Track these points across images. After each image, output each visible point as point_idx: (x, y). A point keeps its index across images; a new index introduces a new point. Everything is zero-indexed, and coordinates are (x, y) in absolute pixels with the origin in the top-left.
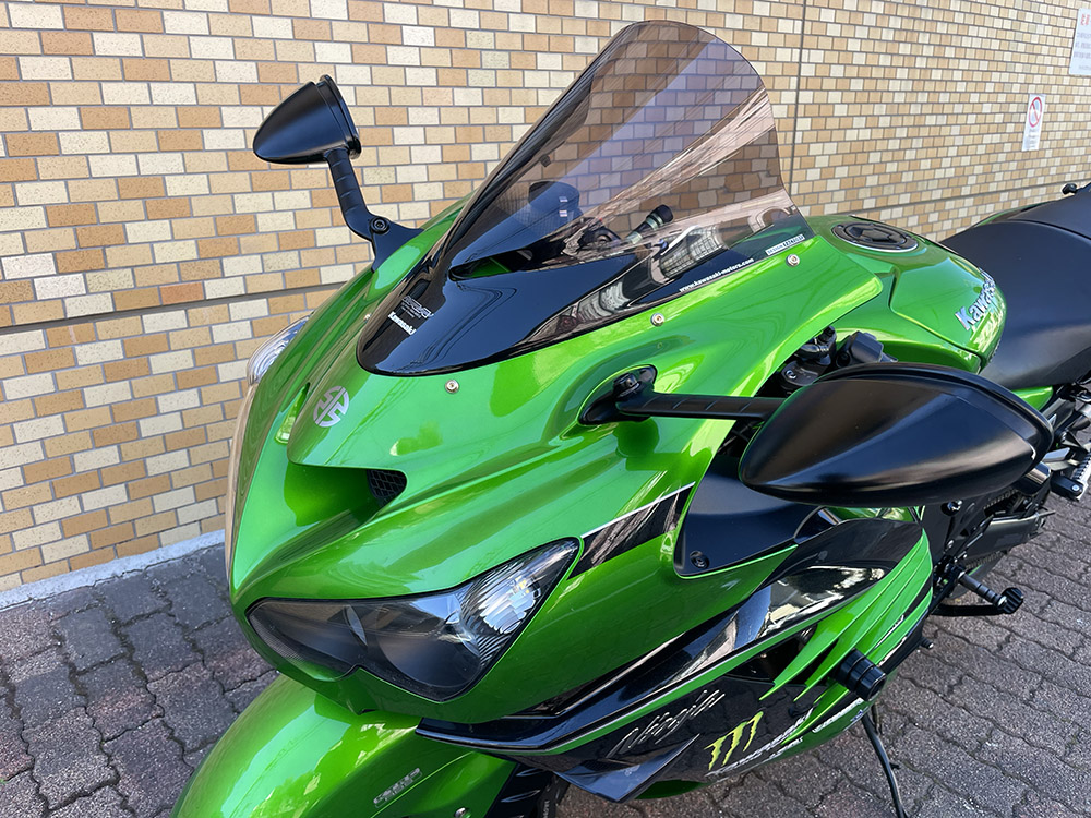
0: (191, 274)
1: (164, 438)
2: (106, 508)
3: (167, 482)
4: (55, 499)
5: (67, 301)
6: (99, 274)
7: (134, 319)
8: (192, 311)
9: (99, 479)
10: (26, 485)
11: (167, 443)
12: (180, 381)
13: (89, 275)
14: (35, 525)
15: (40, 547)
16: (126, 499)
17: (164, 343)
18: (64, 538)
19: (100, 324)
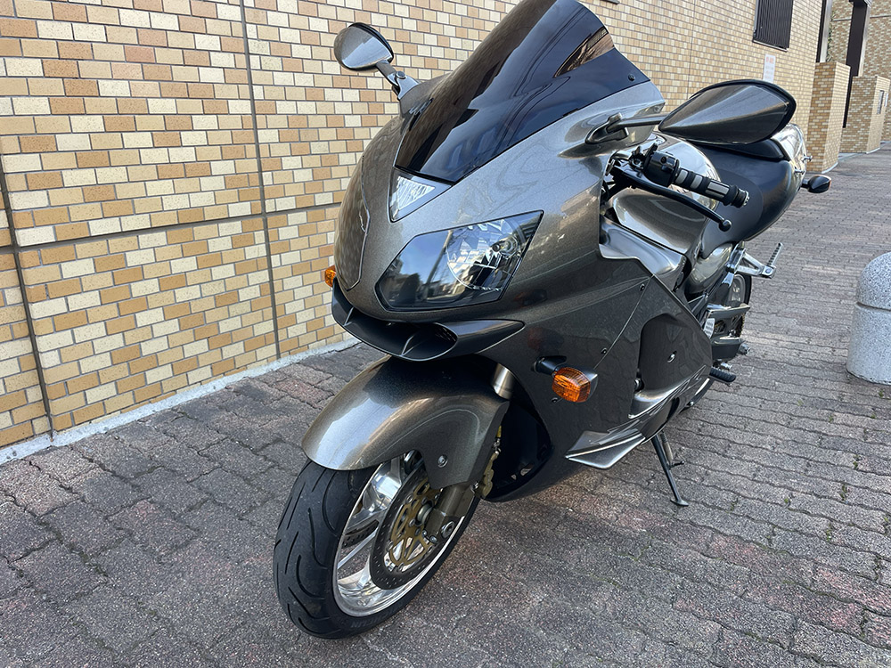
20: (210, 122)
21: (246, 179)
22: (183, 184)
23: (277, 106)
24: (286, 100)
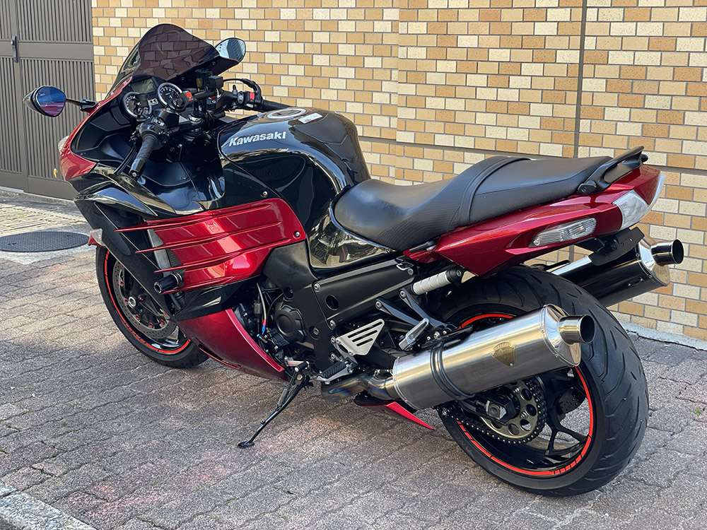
20: (537, 69)
21: (562, 123)
22: (504, 119)
23: (610, 55)
24: (621, 50)
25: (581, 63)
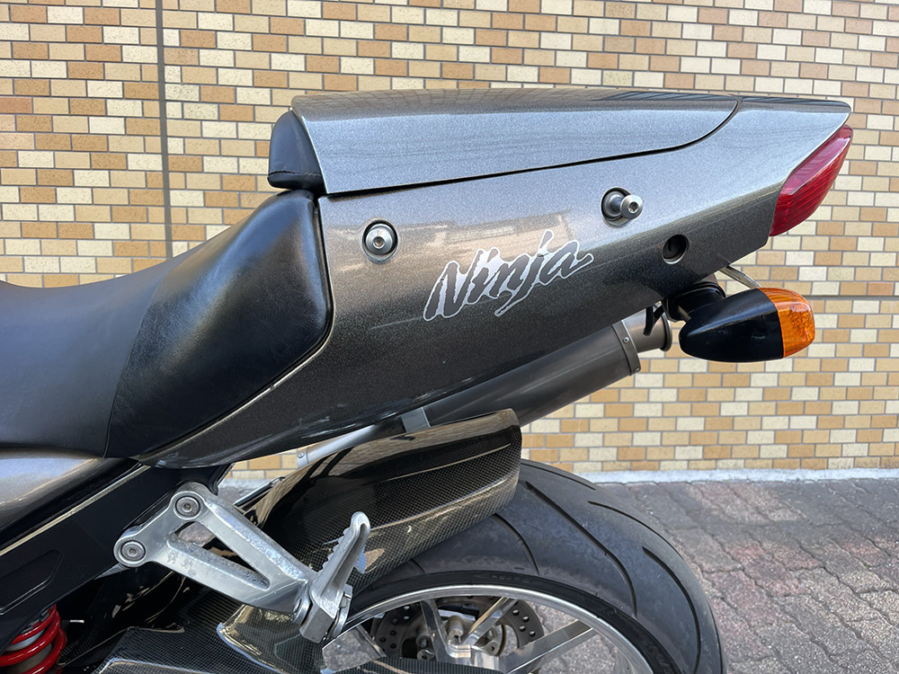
0: (889, 276)
1: (847, 390)
2: (803, 430)
3: (841, 421)
4: (776, 415)
5: (815, 284)
6: (836, 268)
7: (848, 302)
8: (884, 302)
9: (803, 408)
10: (763, 401)
11: (848, 394)
12: (866, 351)
13: (830, 269)
14: (761, 430)
15: (760, 445)
16: (814, 427)
17: (862, 322)
18: (775, 444)
19: (829, 302)
20: (101, 178)
21: (146, 247)
22: (53, 246)
23: (205, 162)
24: (221, 155)
25: (166, 170)
